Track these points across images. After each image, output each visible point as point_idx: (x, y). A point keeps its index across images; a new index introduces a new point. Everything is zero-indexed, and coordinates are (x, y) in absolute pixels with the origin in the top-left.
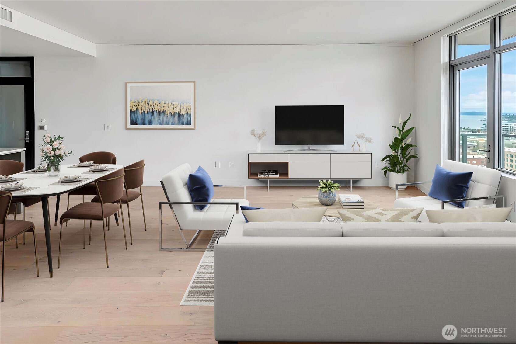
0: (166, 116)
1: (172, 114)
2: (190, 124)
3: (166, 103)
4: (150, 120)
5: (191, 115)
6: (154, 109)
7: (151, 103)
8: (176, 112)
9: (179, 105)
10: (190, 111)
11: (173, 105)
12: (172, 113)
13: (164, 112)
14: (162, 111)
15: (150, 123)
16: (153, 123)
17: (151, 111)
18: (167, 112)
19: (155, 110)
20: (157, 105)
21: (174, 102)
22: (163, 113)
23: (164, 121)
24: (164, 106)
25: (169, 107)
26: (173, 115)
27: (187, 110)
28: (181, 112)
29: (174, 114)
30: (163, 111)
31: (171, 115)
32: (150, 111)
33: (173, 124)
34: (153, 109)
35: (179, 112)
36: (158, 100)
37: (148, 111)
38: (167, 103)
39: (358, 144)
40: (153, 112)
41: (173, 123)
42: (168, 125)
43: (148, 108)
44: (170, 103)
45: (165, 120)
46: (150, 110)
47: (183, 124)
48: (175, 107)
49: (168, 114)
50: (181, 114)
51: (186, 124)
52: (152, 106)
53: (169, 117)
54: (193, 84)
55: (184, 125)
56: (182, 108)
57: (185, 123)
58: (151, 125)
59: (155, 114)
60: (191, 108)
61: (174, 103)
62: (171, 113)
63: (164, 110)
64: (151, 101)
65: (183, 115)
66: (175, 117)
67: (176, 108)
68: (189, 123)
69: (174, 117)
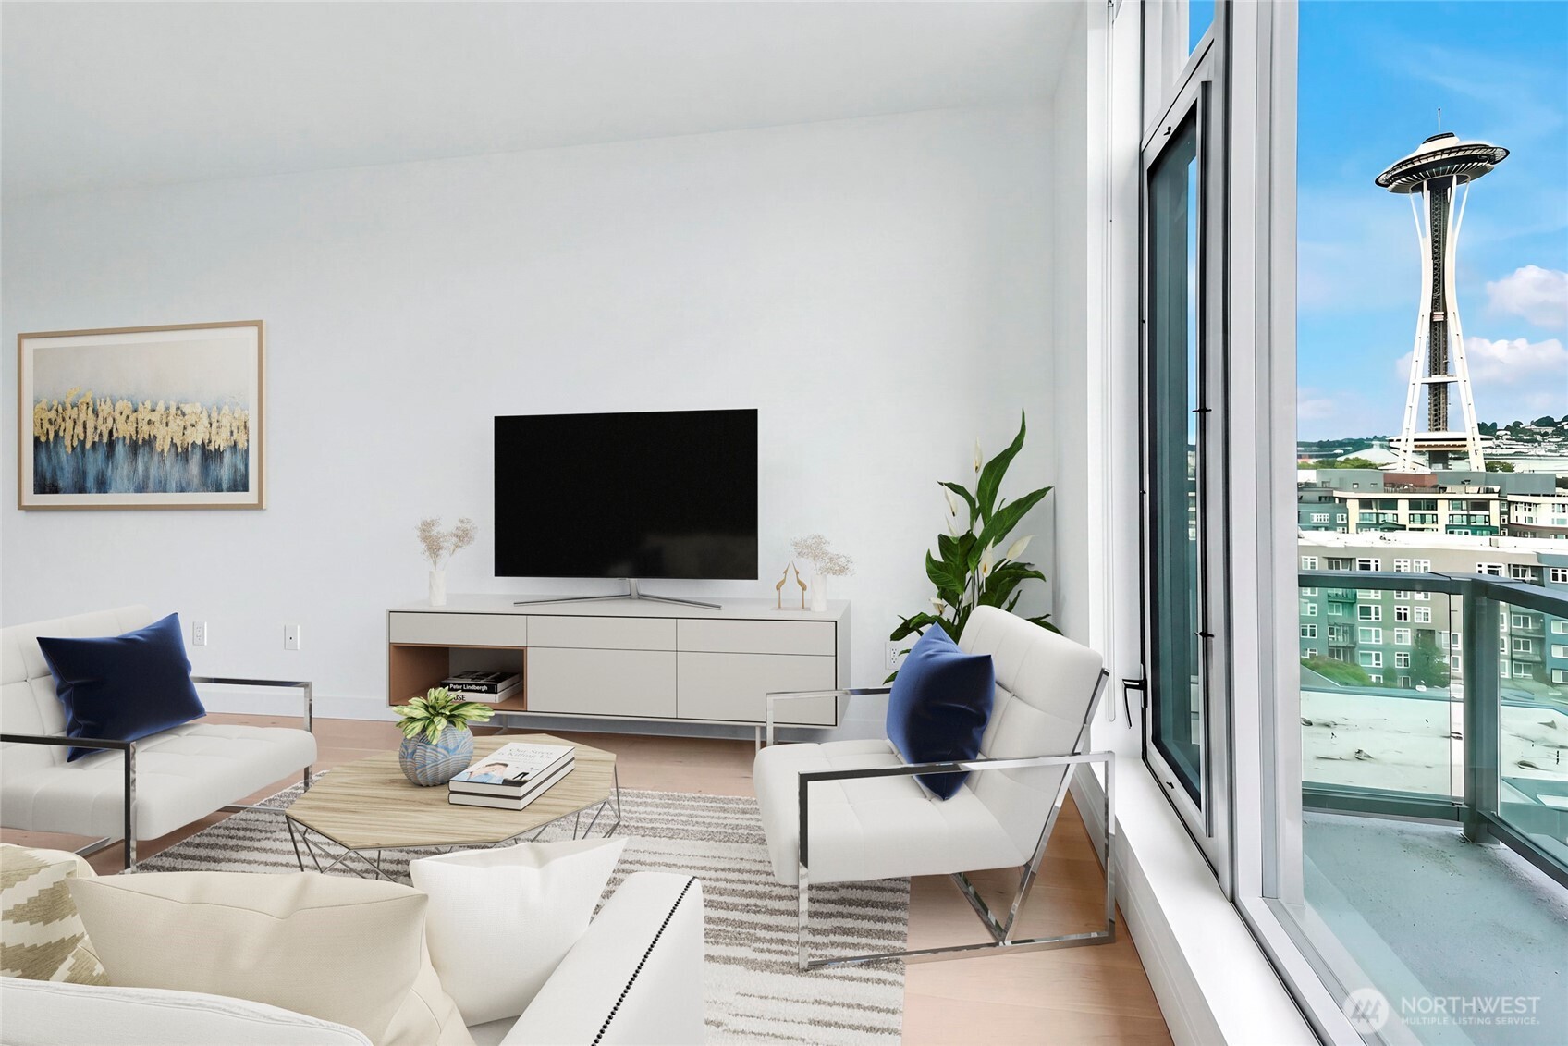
0: (156, 458)
1: (180, 450)
2: (246, 489)
3: (158, 408)
4: (103, 475)
5: (247, 451)
6: (115, 434)
7: (105, 410)
8: (194, 444)
9: (205, 414)
10: (244, 437)
11: (184, 415)
12: (179, 445)
13: (150, 442)
14: (144, 440)
15: (102, 486)
16: (113, 485)
17: (105, 439)
18: (163, 444)
19: (121, 436)
20: (128, 417)
21: (186, 404)
22: (147, 448)
23: (152, 477)
24: (149, 422)
25: (167, 425)
26: (183, 455)
27: (232, 432)
28: (210, 442)
29: (187, 449)
30: (147, 438)
31: (177, 455)
32: (101, 440)
33: (182, 490)
34: (111, 433)
35: (203, 443)
36: (129, 399)
37: (97, 440)
38: (161, 407)
39: (799, 582)
40: (111, 444)
41: (184, 485)
42: (165, 492)
43: (96, 428)
44: (173, 410)
45: (153, 471)
46: (101, 435)
47: (219, 489)
48: (188, 424)
49: (166, 450)
50: (213, 449)
51: (230, 490)
52: (110, 421)
53: (168, 463)
54: (255, 330)
55: (222, 491)
56: (215, 425)
57: (225, 486)
58: (105, 492)
59: (120, 450)
60: (249, 425)
61: (187, 409)
62: (177, 448)
63: (152, 436)
64: (105, 402)
65: (219, 454)
66: (190, 462)
67: (193, 426)
68: (240, 484)
69: (187, 460)
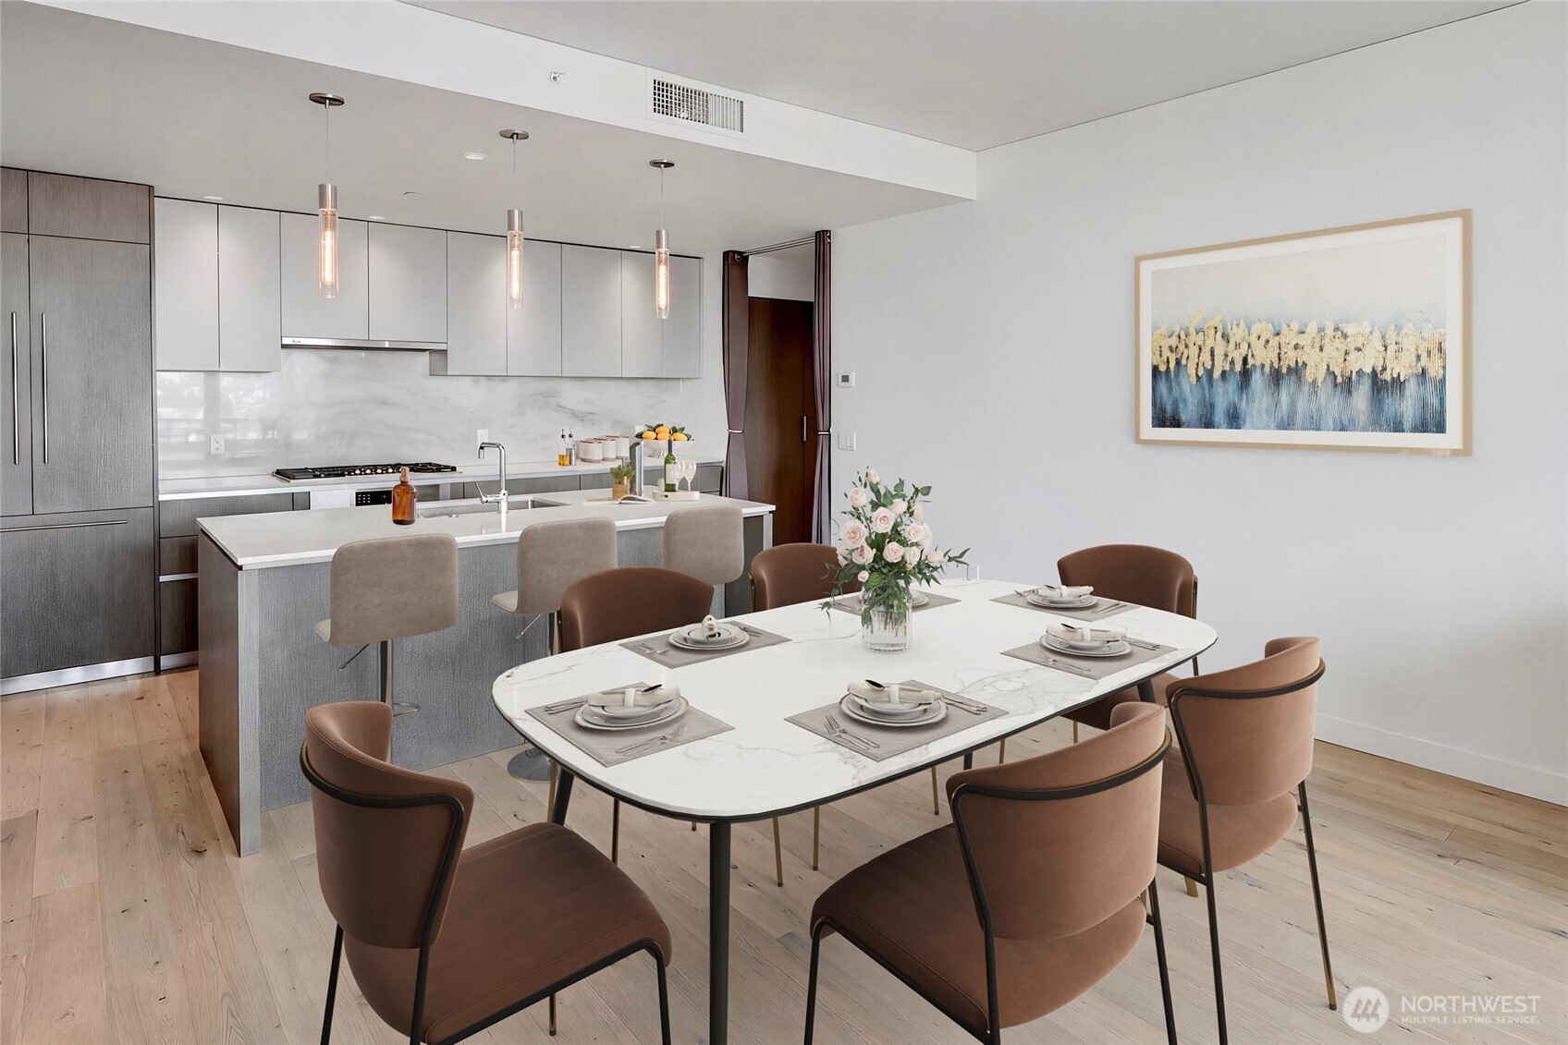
0: (1306, 389)
1: (1339, 380)
2: (1441, 428)
3: (1308, 330)
4: (1235, 409)
5: (1443, 381)
6: (1250, 361)
7: (1237, 334)
8: (1360, 373)
9: (1377, 334)
10: (1439, 363)
11: (1345, 336)
12: (1338, 373)
13: (1297, 371)
14: (1289, 368)
15: (1234, 420)
16: (1248, 420)
17: (1238, 367)
18: (1315, 372)
19: (1258, 364)
20: (1267, 342)
21: (1348, 323)
22: (1293, 377)
23: (1300, 411)
24: (1296, 346)
25: (1321, 350)
26: (1346, 386)
27: (1418, 357)
28: (1384, 369)
29: (1350, 379)
30: (1293, 365)
31: (1336, 385)
32: (1232, 369)
33: (1343, 429)
34: (1245, 360)
35: (1374, 371)
36: (1268, 320)
37: (1227, 368)
38: (1312, 328)
40: (1246, 374)
41: (1346, 422)
42: (1319, 429)
43: (1226, 355)
44: (1329, 332)
45: (1303, 405)
46: (1232, 362)
47: (1398, 427)
48: (1352, 348)
49: (1320, 380)
50: (1389, 379)
51: (1415, 429)
52: (1244, 347)
53: (1322, 395)
54: (1456, 225)
55: (1403, 431)
56: (1391, 348)
57: (1407, 425)
58: (1238, 427)
59: (1257, 380)
60: (1446, 346)
61: (1349, 329)
62: (1335, 377)
63: (1300, 364)
64: (1238, 325)
65: (1398, 384)
66: (1355, 394)
67: (1359, 350)
68: (1433, 422)
69: (1350, 392)
